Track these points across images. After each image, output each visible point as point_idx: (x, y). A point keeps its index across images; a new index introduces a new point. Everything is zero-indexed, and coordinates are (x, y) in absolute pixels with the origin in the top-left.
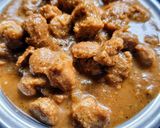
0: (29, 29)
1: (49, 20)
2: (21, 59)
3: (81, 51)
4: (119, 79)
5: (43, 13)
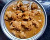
1: (17, 14)
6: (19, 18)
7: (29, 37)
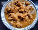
4: (25, 20)
5: (14, 7)
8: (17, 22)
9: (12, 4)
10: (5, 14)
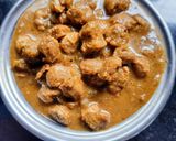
0: (45, 52)
2: (39, 74)
3: (87, 69)
6: (68, 50)
7: (123, 119)
8: (84, 102)
9: (41, 21)
10: (18, 75)
